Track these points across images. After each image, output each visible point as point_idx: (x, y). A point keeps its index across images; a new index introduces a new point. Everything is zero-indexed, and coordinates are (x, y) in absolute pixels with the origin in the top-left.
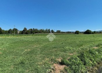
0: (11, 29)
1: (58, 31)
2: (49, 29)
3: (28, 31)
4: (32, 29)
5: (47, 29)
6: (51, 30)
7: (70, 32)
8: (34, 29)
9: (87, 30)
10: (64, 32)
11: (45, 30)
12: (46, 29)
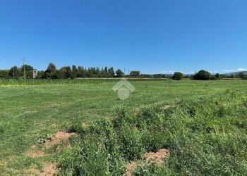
0: (15, 68)
1: (134, 72)
2: (112, 68)
3: (58, 72)
4: (68, 68)
5: (106, 68)
6: (115, 70)
7: (163, 76)
8: (74, 67)
9: (200, 72)
10: (148, 76)
11: (100, 69)
12: (104, 69)
